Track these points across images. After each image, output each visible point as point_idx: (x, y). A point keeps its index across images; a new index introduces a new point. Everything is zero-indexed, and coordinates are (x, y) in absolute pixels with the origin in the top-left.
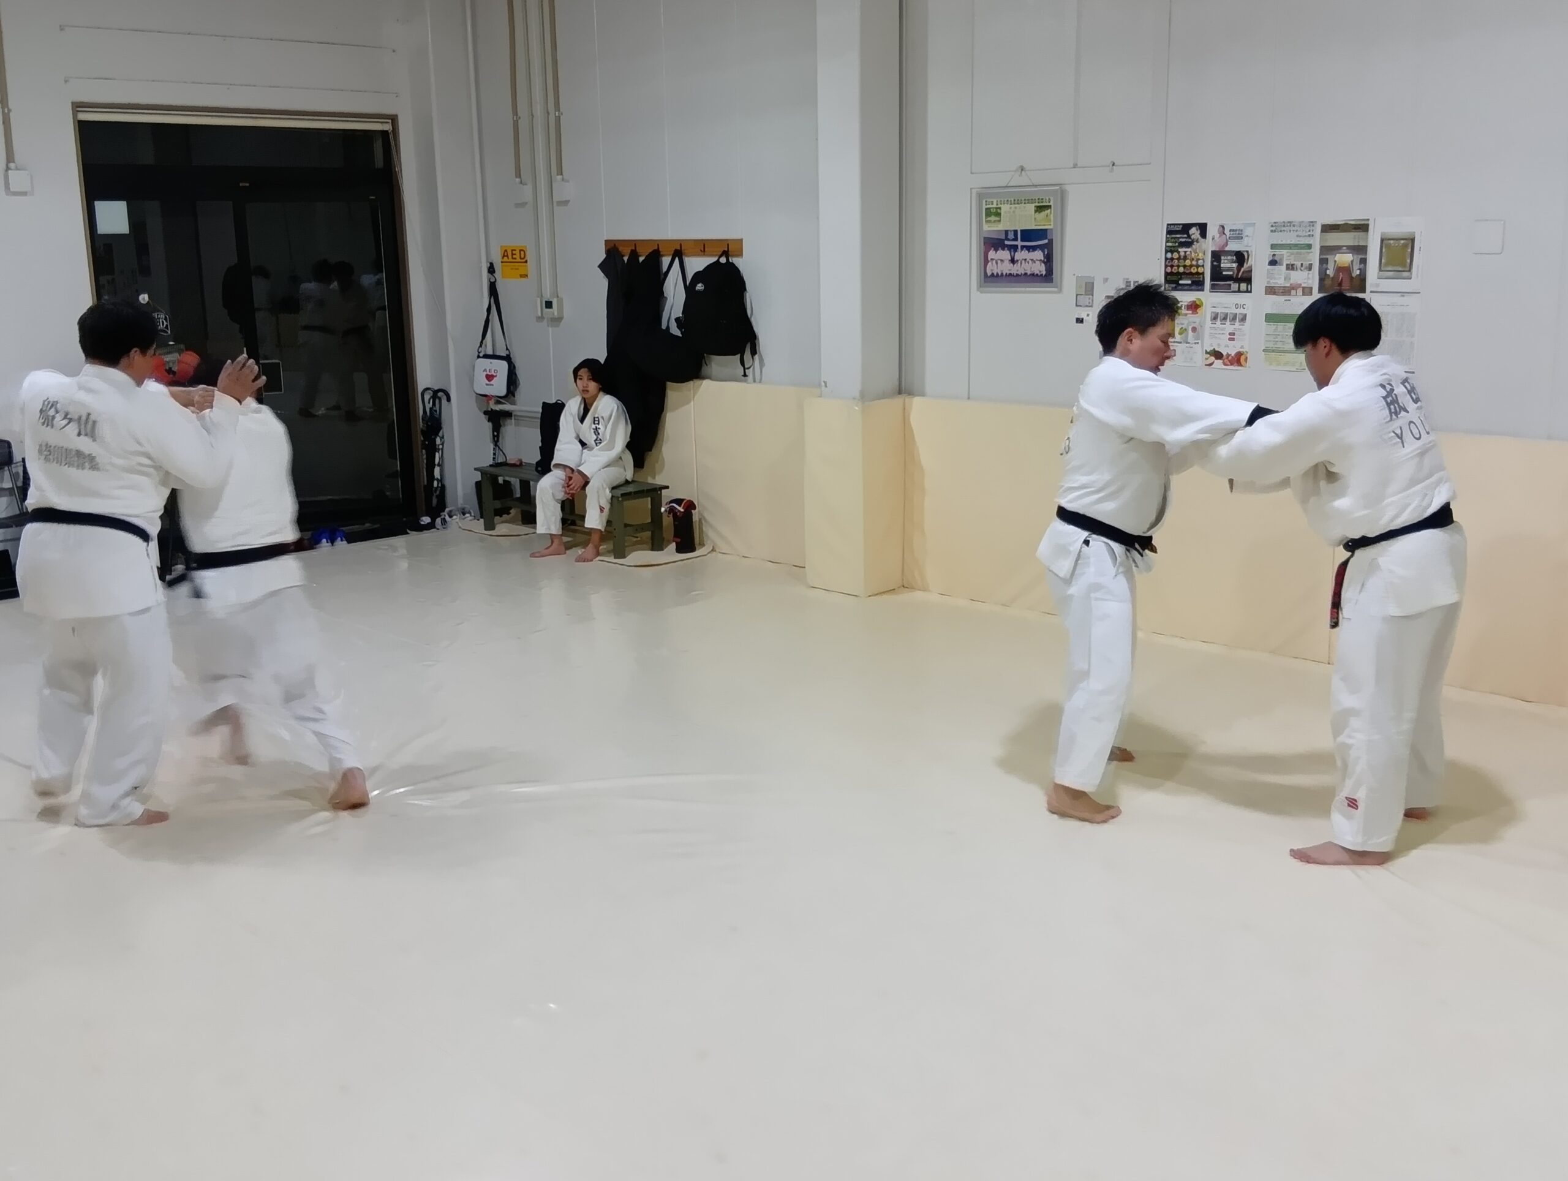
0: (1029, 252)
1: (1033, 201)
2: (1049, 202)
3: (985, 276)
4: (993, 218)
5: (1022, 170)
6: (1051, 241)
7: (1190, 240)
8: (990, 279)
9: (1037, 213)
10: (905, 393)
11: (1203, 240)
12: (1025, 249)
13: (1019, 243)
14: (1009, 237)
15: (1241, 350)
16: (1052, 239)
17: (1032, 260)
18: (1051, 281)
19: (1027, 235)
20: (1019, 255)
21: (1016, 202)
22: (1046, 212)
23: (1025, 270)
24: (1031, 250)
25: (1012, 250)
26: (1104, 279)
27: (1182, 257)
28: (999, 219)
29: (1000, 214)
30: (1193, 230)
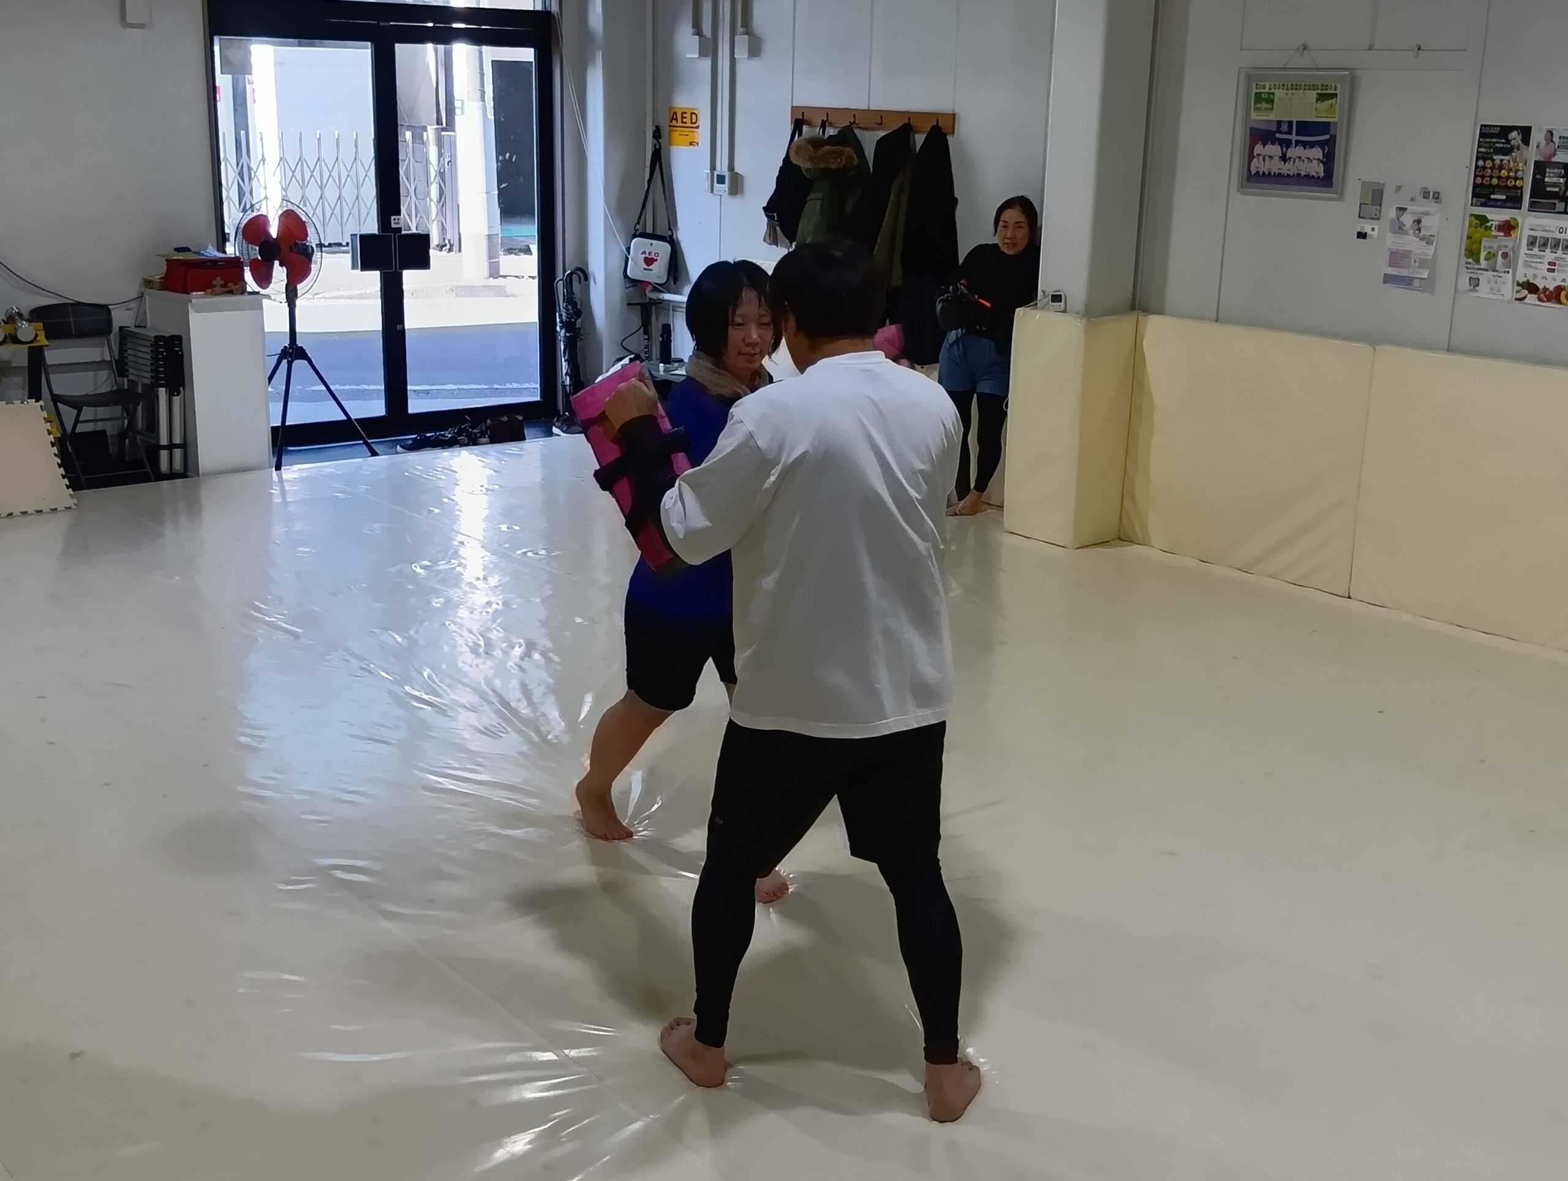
0: (1305, 148)
1: (1315, 87)
2: (1335, 90)
3: (1247, 175)
4: (1263, 105)
5: (1304, 49)
6: (1333, 138)
7: (1510, 146)
8: (1253, 179)
9: (1320, 102)
10: (1139, 309)
11: (1525, 147)
12: (1300, 145)
13: (1294, 137)
14: (1281, 129)
15: (1563, 284)
16: (1335, 134)
17: (1308, 158)
18: (1330, 185)
19: (1304, 127)
20: (1290, 153)
21: (1294, 87)
22: (1330, 101)
23: (1298, 170)
24: (1308, 147)
25: (1284, 145)
26: (1396, 187)
27: (1497, 167)
28: (1270, 106)
29: (1272, 101)
30: (1514, 134)
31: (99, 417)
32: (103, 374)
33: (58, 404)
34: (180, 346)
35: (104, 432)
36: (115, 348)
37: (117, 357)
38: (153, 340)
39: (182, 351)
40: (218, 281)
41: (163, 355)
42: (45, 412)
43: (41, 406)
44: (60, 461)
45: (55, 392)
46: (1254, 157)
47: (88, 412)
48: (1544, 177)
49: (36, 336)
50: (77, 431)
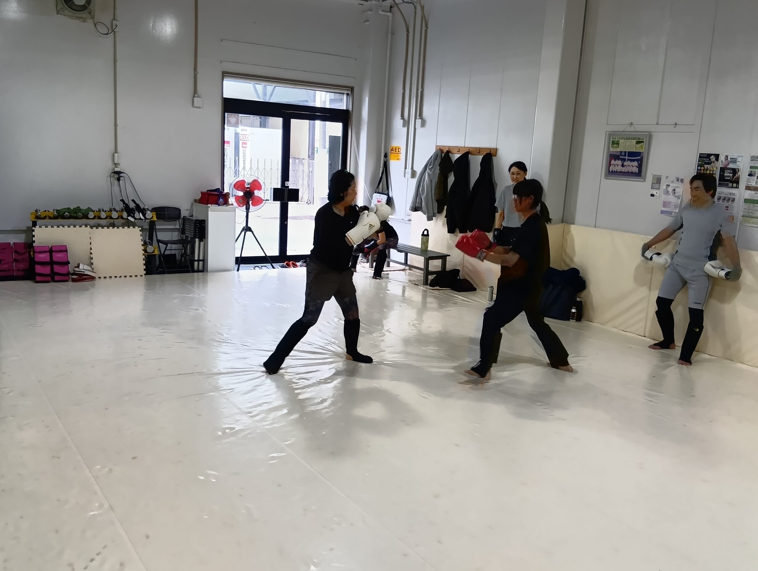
0: (631, 162)
1: (635, 139)
2: (643, 140)
3: (608, 172)
4: (615, 145)
5: (631, 124)
6: (642, 158)
7: (710, 162)
8: (611, 173)
9: (637, 144)
10: (565, 222)
11: (717, 162)
13: (627, 158)
14: (622, 154)
16: (643, 157)
17: (632, 166)
18: (641, 176)
19: (632, 154)
20: (625, 163)
21: (627, 139)
22: (641, 144)
23: (628, 170)
24: (632, 161)
25: (623, 161)
26: (666, 177)
27: (705, 169)
28: (618, 146)
29: (619, 144)
30: (712, 157)
31: (173, 249)
32: (176, 233)
33: (159, 242)
34: (205, 223)
35: (175, 254)
36: (181, 224)
37: (182, 227)
38: (195, 221)
39: (205, 225)
46: (611, 165)
47: (169, 247)
48: (724, 173)
49: (154, 217)
50: (165, 254)
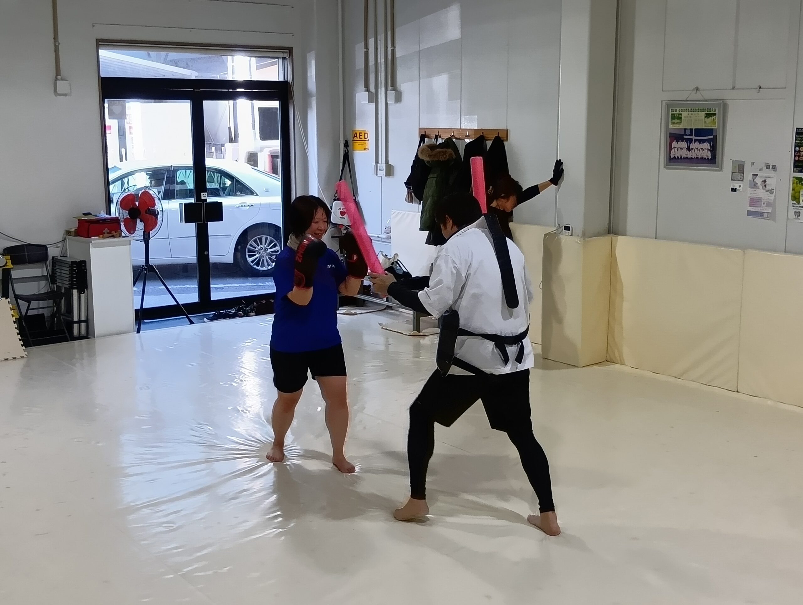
1: (704, 110)
2: (715, 111)
4: (676, 121)
5: (697, 90)
6: (715, 137)
8: (672, 160)
9: (707, 118)
10: (612, 233)
12: (697, 141)
13: (693, 137)
14: (686, 133)
16: (716, 135)
17: (702, 149)
18: (715, 163)
19: (699, 132)
20: (692, 146)
21: (692, 110)
22: (713, 117)
23: (697, 155)
24: (701, 142)
25: (688, 142)
26: (752, 163)
28: (680, 121)
29: (681, 118)
31: (41, 306)
32: (43, 283)
33: (18, 299)
34: (85, 266)
35: (43, 314)
36: (50, 269)
37: (51, 274)
38: (70, 263)
39: (86, 269)
40: (106, 230)
41: (76, 272)
42: (11, 305)
43: (9, 302)
44: (18, 332)
45: (17, 294)
46: (672, 149)
47: (34, 304)
49: (7, 263)
50: (28, 314)
